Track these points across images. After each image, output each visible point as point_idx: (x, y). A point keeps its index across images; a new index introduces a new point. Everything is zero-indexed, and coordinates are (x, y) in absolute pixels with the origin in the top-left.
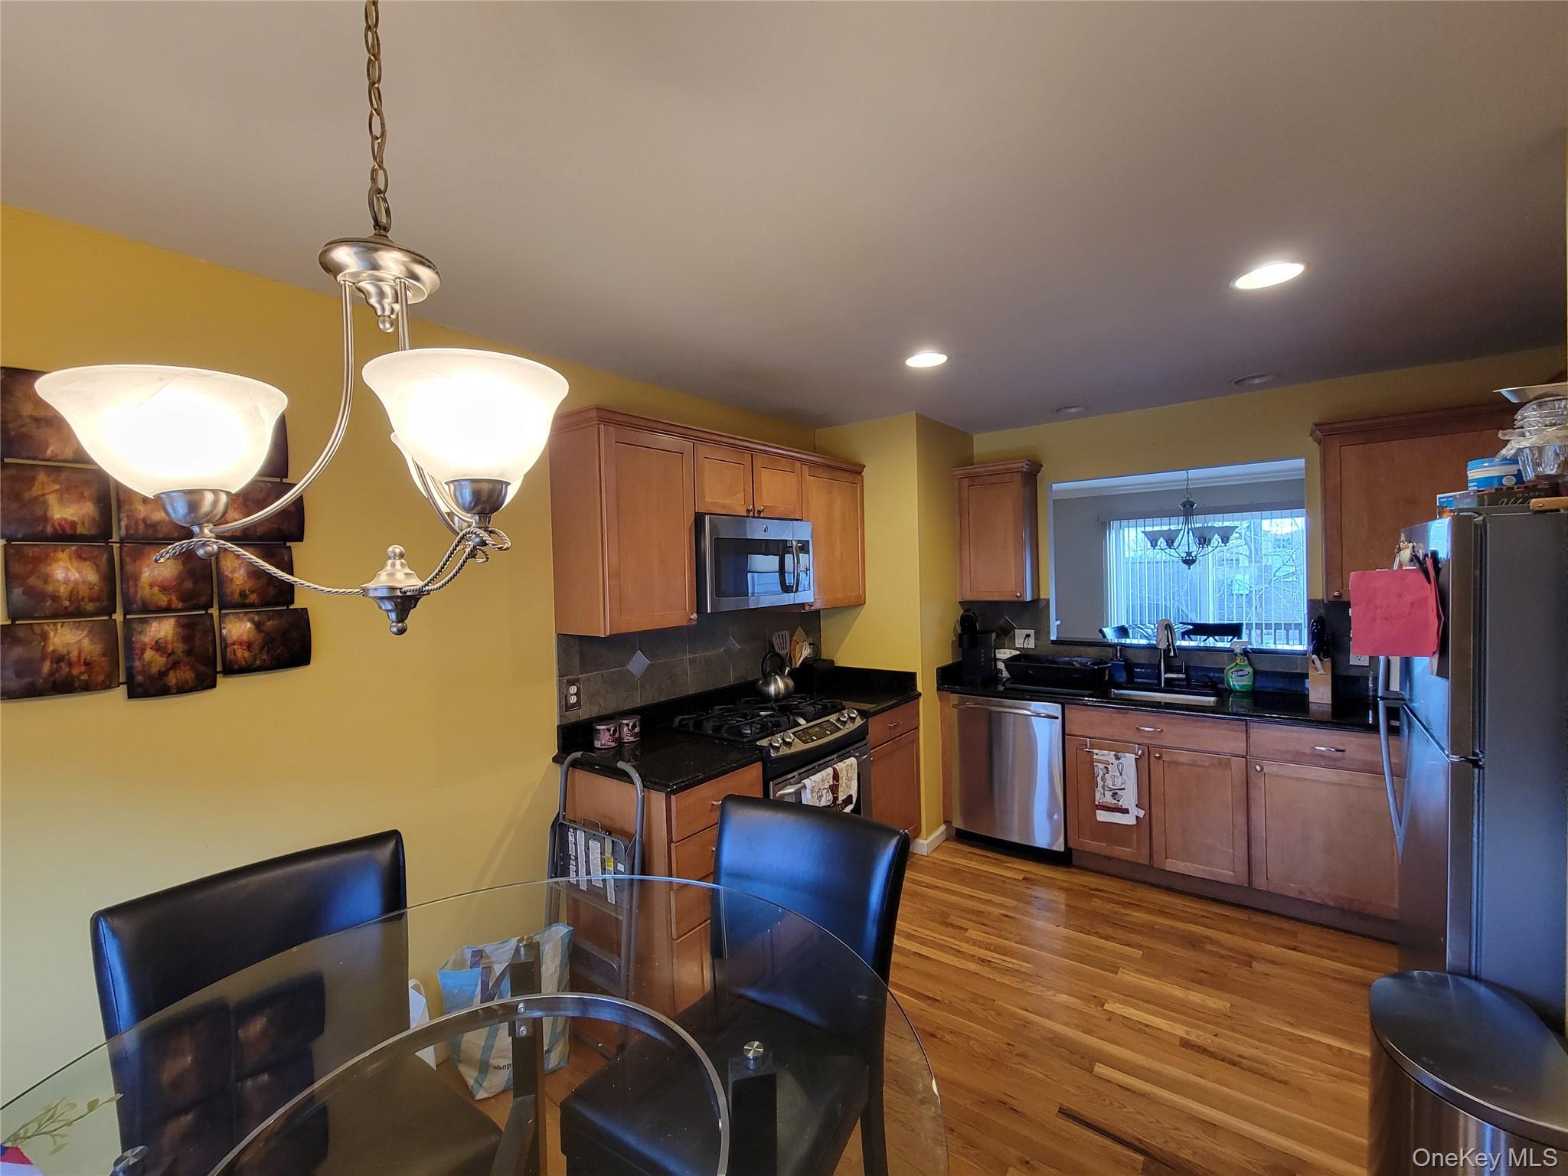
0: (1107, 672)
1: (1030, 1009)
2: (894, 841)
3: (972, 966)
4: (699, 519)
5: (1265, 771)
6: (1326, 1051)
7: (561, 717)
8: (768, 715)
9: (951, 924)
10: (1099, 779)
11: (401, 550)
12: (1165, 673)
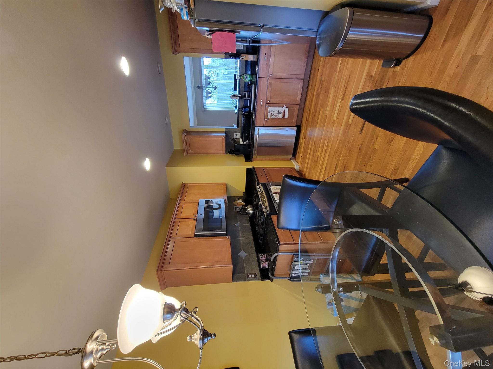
0: (246, 114)
1: (337, 140)
2: (286, 179)
3: (327, 155)
4: (196, 236)
5: (272, 74)
6: (342, 65)
7: (258, 280)
8: (258, 214)
9: (317, 160)
10: (276, 117)
11: (189, 337)
12: (246, 97)
